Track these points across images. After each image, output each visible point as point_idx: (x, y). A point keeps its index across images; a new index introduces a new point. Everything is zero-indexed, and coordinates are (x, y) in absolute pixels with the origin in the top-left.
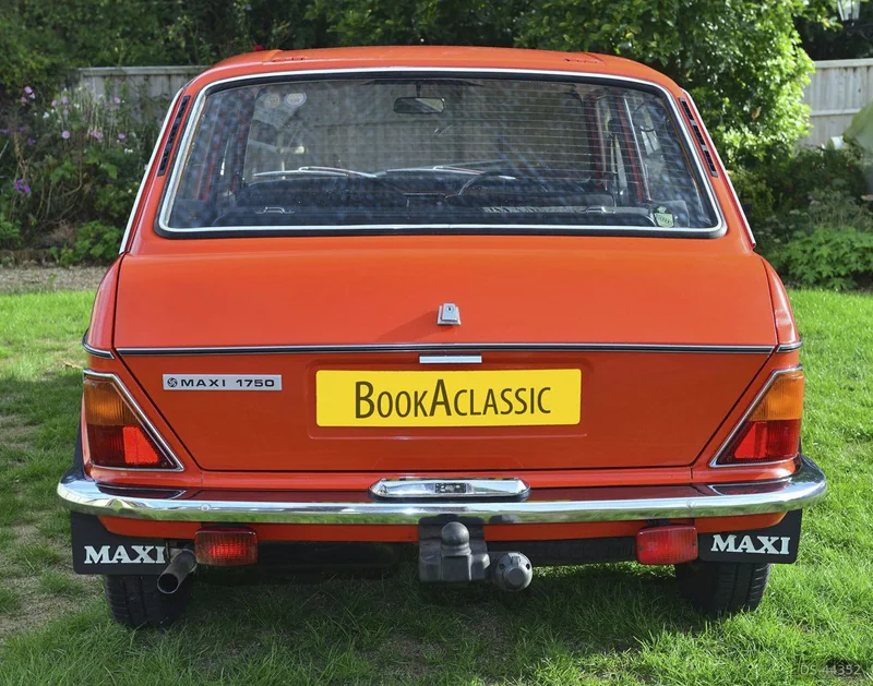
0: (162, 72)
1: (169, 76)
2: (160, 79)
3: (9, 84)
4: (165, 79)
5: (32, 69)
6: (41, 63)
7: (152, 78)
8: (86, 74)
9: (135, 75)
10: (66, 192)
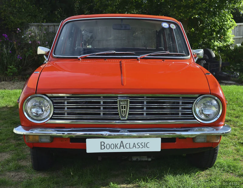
0: (52, 25)
1: (54, 26)
2: (52, 27)
3: (10, 27)
4: (53, 26)
5: (16, 23)
6: (18, 22)
7: (50, 26)
8: (31, 25)
9: (45, 26)
10: (30, 59)
